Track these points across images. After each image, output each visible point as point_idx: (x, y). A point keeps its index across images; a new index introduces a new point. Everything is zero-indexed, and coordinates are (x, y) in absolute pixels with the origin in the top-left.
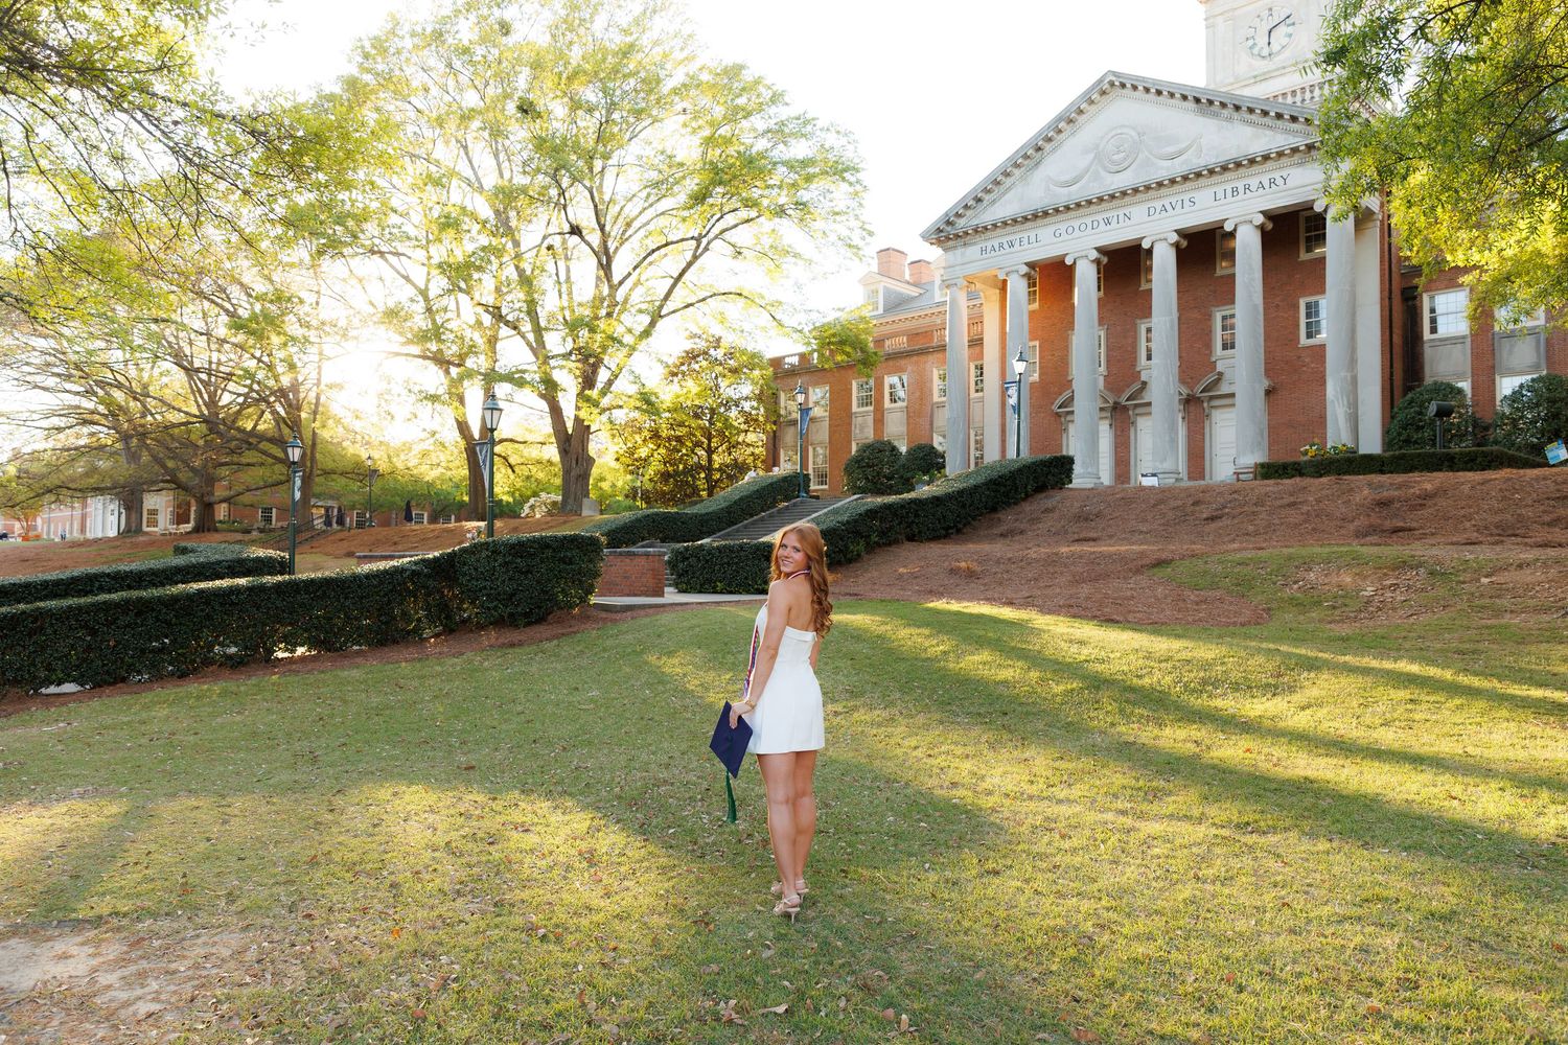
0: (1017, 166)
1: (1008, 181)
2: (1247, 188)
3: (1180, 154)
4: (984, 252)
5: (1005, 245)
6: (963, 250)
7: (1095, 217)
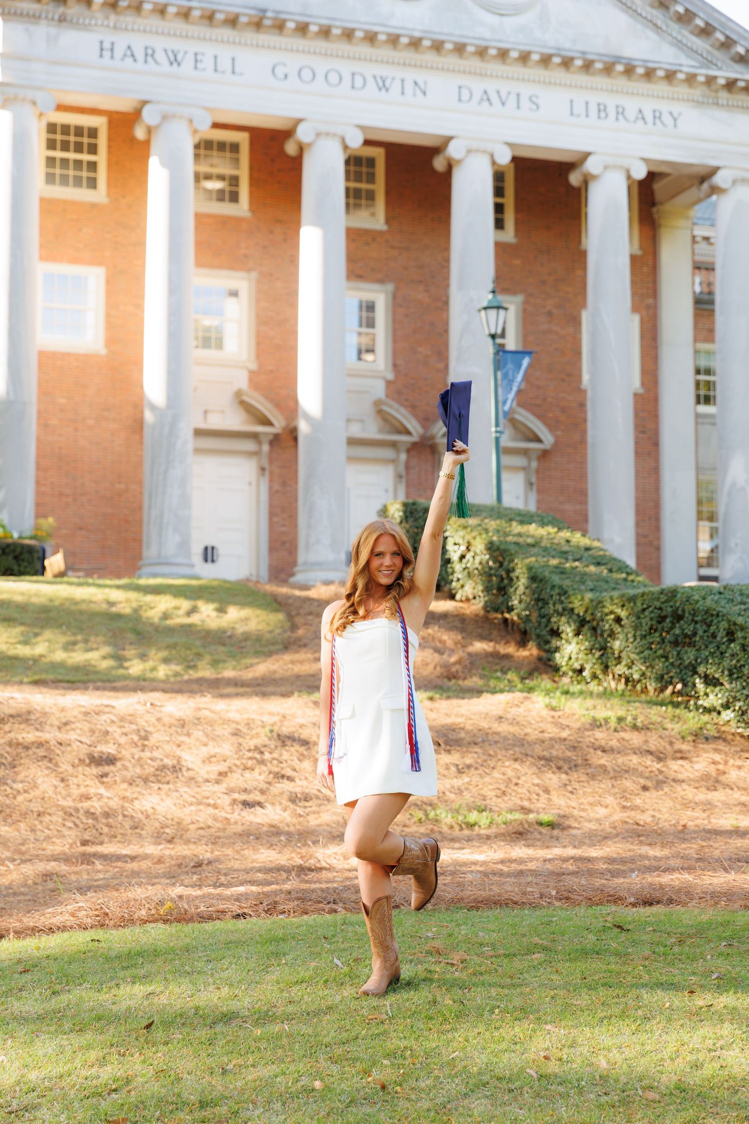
2: (620, 112)
4: (107, 54)
5: (160, 56)
6: (53, 31)
7: (357, 67)
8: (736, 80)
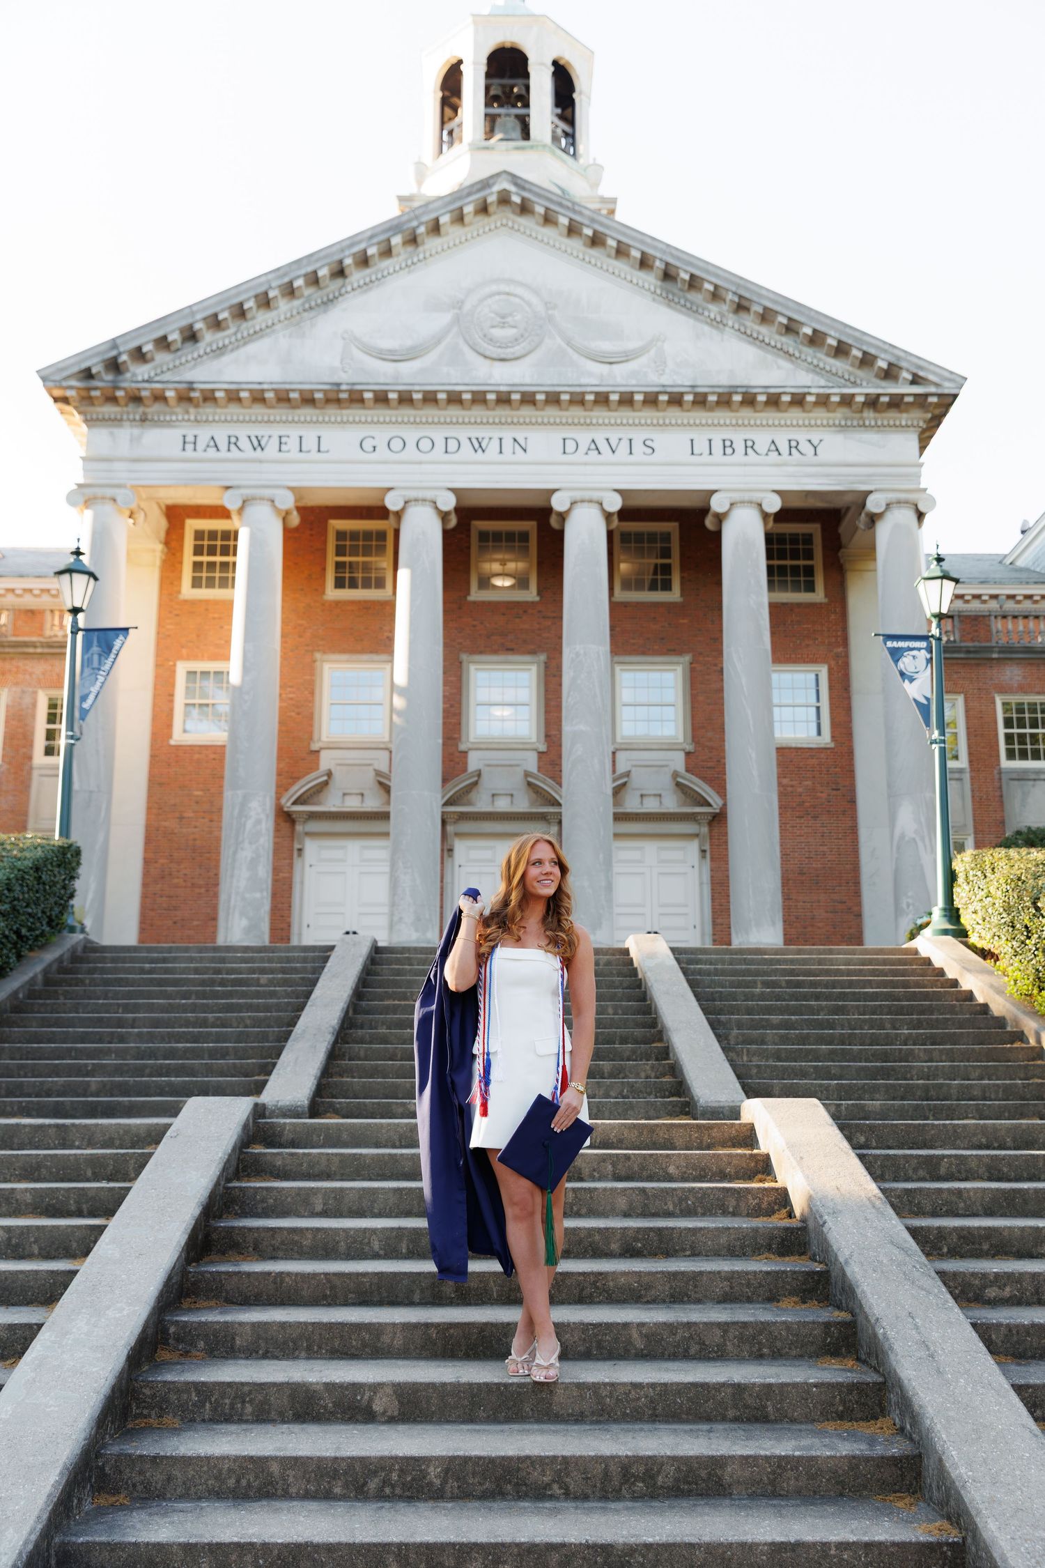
0: (290, 291)
1: (261, 318)
2: (749, 446)
3: (627, 357)
4: (189, 447)
5: (244, 443)
6: (136, 431)
7: (451, 431)
8: (879, 395)
